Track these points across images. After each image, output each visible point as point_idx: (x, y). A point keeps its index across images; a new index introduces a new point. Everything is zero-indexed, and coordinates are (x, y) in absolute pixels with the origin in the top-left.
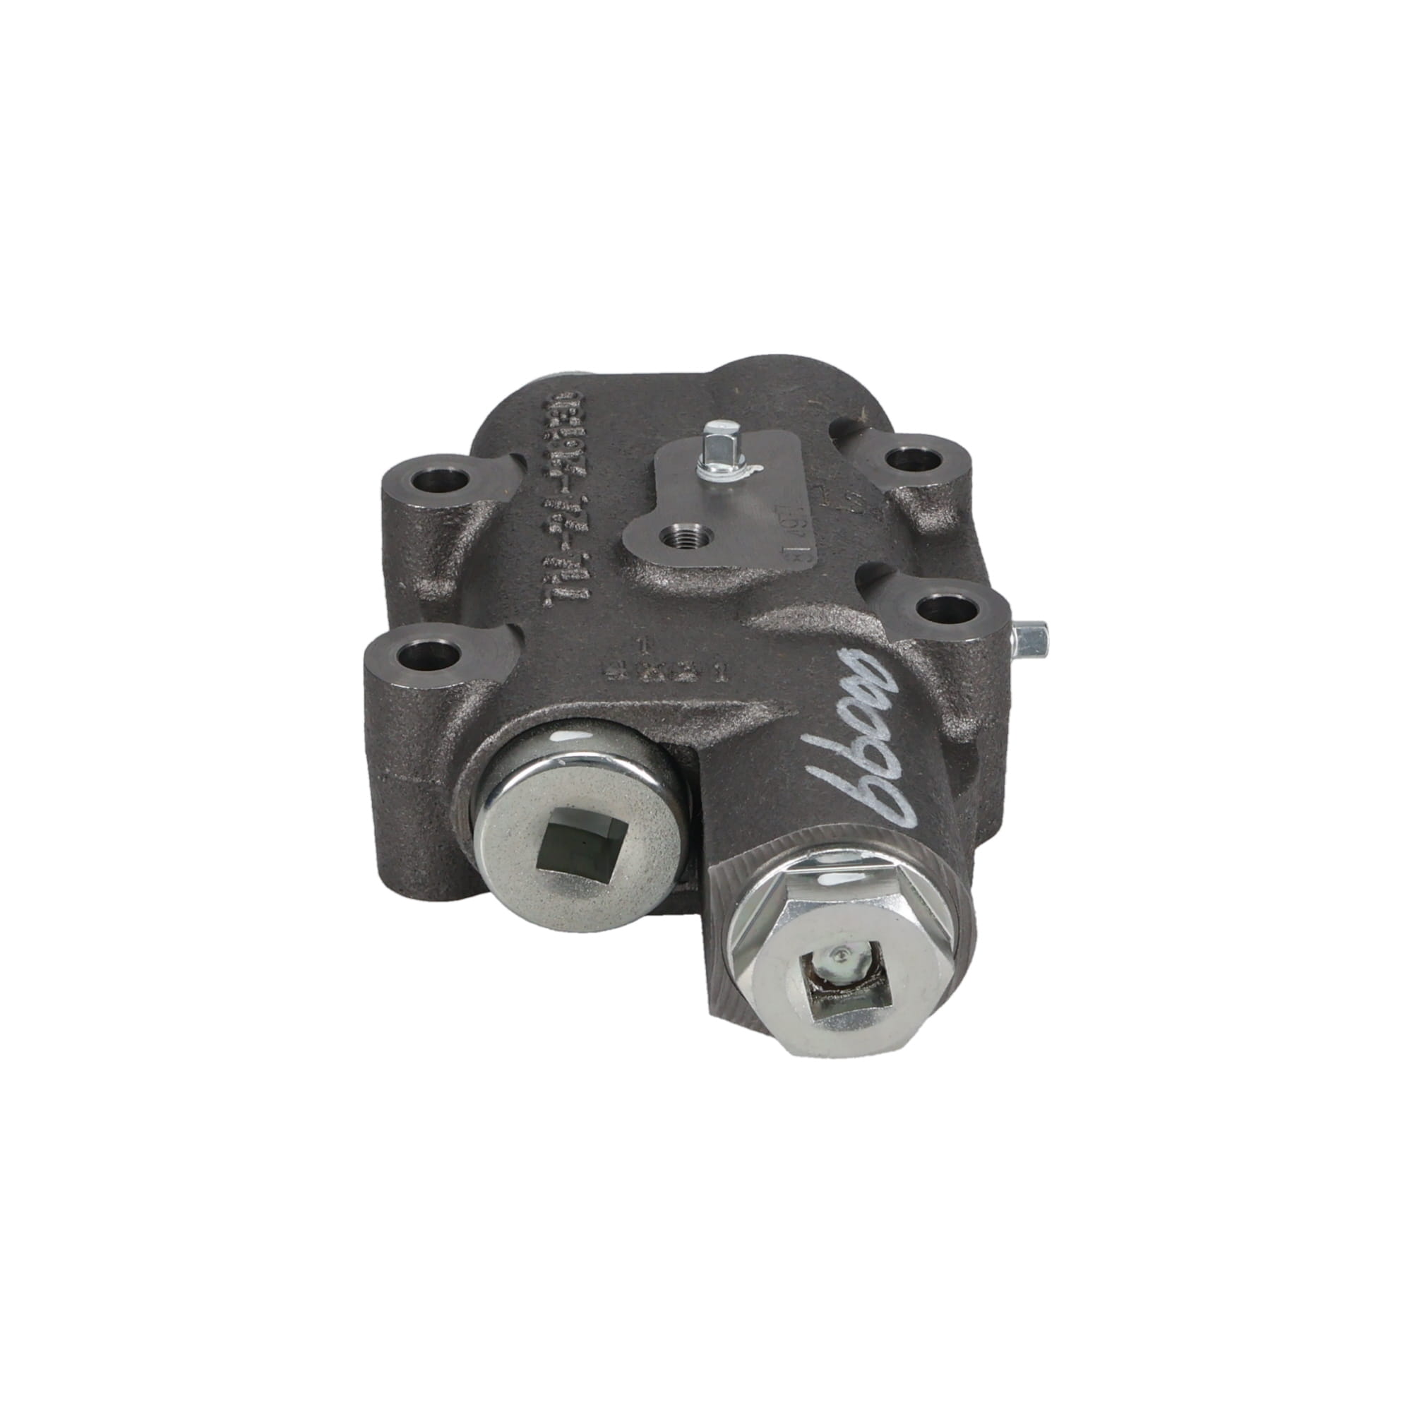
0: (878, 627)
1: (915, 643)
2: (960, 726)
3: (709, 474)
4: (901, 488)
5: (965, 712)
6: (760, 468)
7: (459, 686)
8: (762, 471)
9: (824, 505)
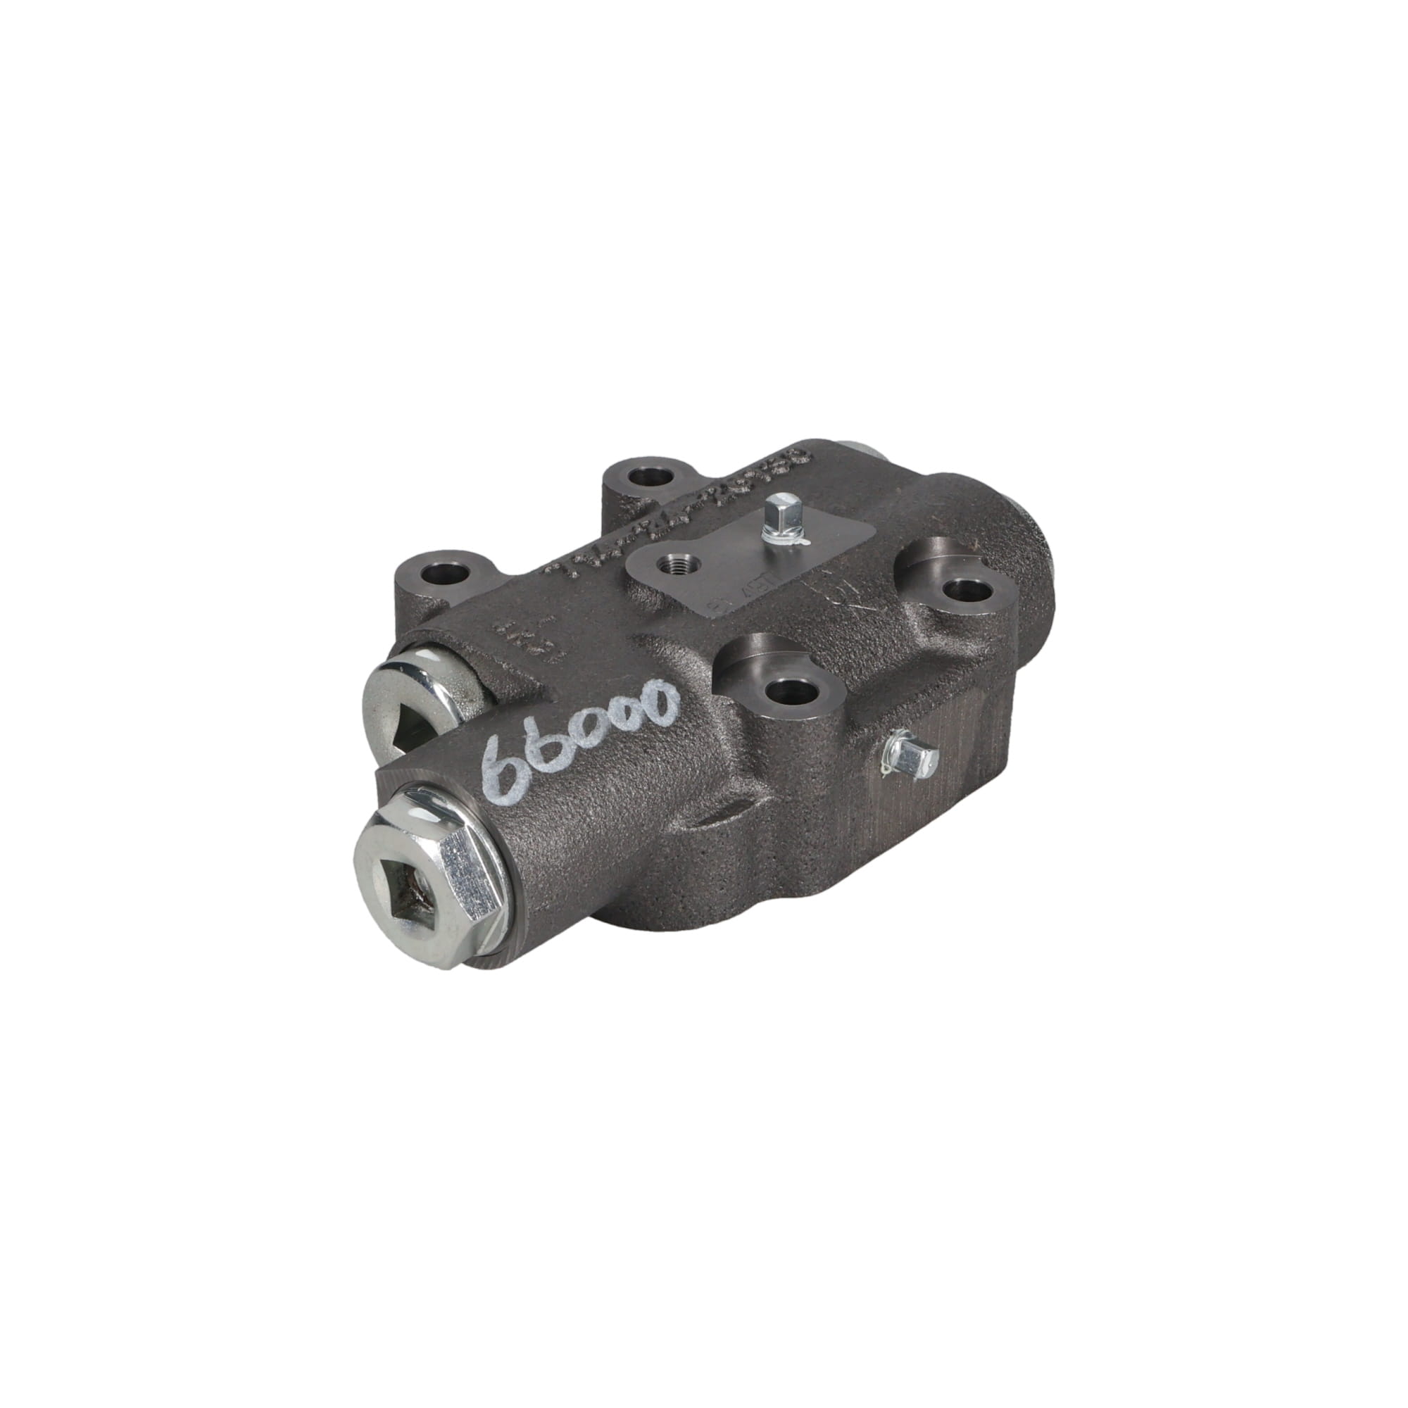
0: (708, 677)
1: (733, 702)
2: (756, 786)
3: (771, 537)
4: (921, 604)
5: (762, 777)
6: (806, 543)
7: (428, 598)
8: (808, 546)
9: (805, 584)
